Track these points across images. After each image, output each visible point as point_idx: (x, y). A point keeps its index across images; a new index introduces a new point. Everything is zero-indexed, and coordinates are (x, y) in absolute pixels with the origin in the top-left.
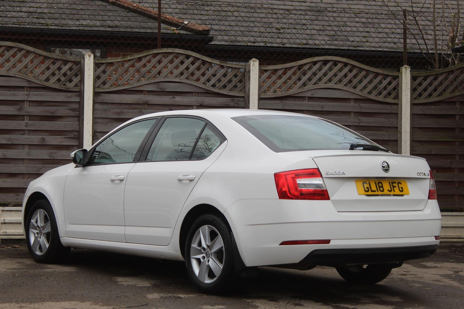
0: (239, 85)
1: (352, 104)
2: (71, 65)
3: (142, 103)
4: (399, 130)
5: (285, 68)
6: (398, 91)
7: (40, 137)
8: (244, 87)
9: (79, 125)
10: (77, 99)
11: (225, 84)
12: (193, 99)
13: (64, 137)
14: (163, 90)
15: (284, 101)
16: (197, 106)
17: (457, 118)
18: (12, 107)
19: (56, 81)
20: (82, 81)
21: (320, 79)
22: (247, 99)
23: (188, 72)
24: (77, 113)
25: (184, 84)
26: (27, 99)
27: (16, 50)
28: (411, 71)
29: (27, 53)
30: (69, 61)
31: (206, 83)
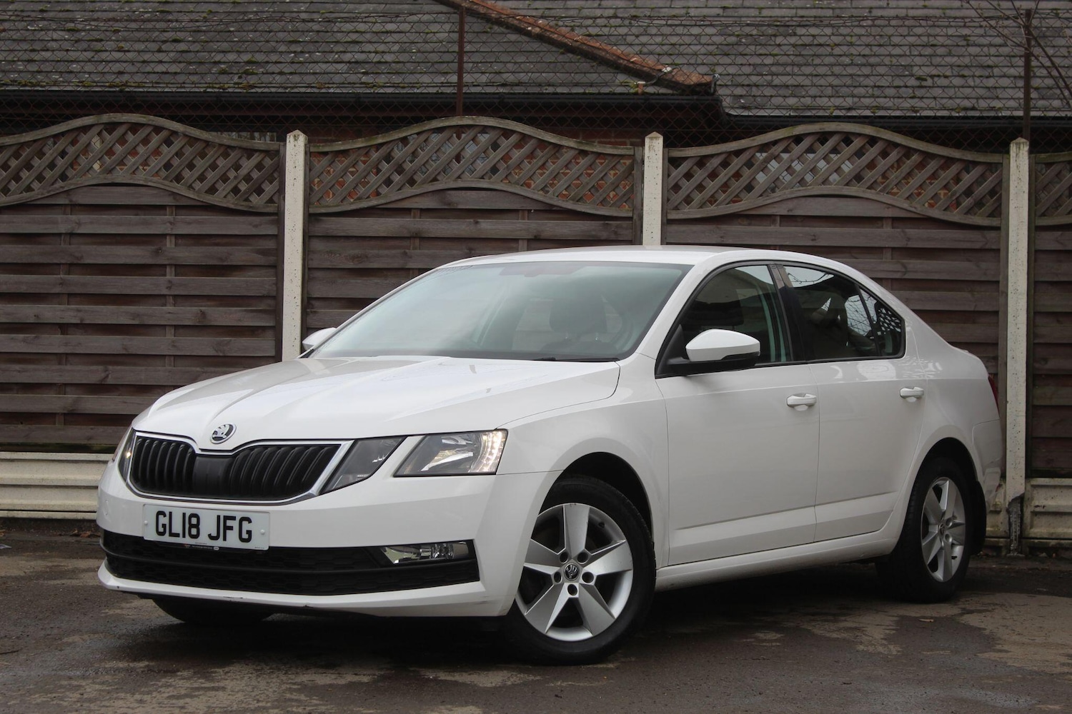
0: (621, 192)
1: (887, 229)
2: (259, 159)
3: (408, 236)
4: (1001, 288)
5: (727, 152)
6: (1000, 197)
7: (195, 309)
9: (276, 284)
10: (272, 230)
11: (589, 191)
12: (518, 225)
13: (243, 311)
14: (452, 207)
15: (725, 227)
16: (529, 240)
18: (142, 247)
19: (229, 193)
20: (281, 191)
22: (638, 223)
23: (508, 166)
24: (271, 259)
25: (498, 193)
26: (170, 232)
27: (149, 130)
28: (1031, 152)
29: (171, 135)
30: (257, 151)
31: (547, 189)
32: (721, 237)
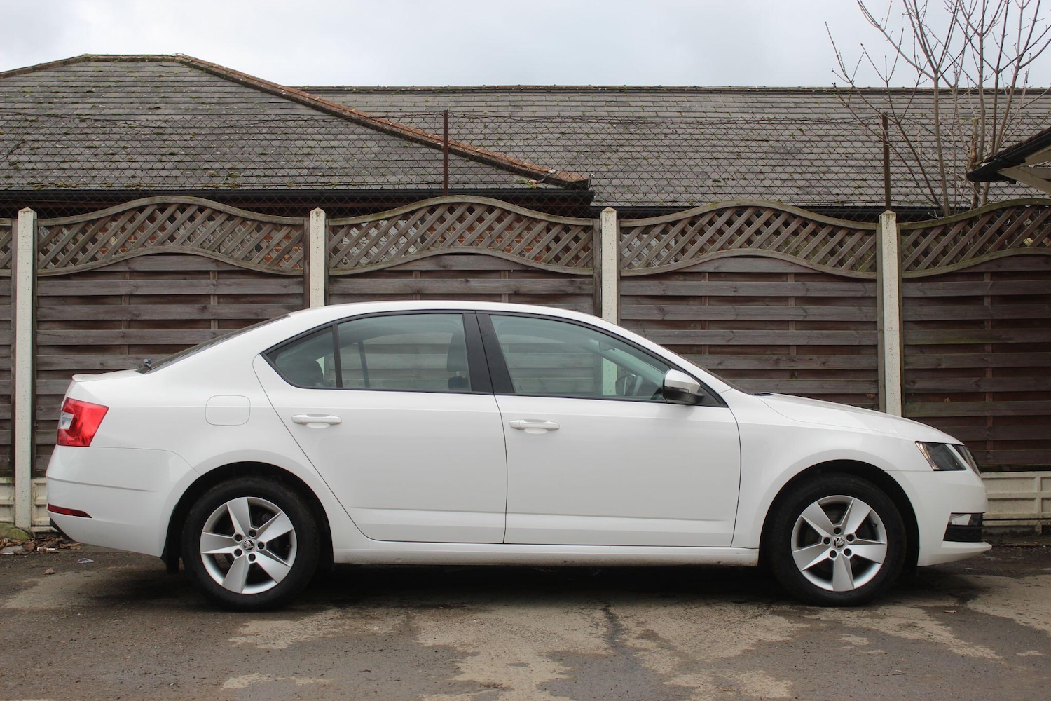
0: (583, 255)
1: (791, 282)
2: (287, 231)
3: (411, 292)
4: (879, 326)
5: (665, 223)
6: (875, 257)
8: (592, 258)
10: (299, 290)
11: (557, 255)
12: (501, 283)
14: (447, 269)
15: (666, 283)
16: (509, 294)
17: (987, 302)
18: (190, 305)
19: (262, 260)
20: (306, 257)
21: (731, 241)
22: (598, 280)
23: (491, 236)
25: (484, 257)
26: (213, 293)
27: (195, 209)
28: (897, 221)
29: (213, 213)
30: (285, 225)
31: (523, 253)
32: (664, 290)
